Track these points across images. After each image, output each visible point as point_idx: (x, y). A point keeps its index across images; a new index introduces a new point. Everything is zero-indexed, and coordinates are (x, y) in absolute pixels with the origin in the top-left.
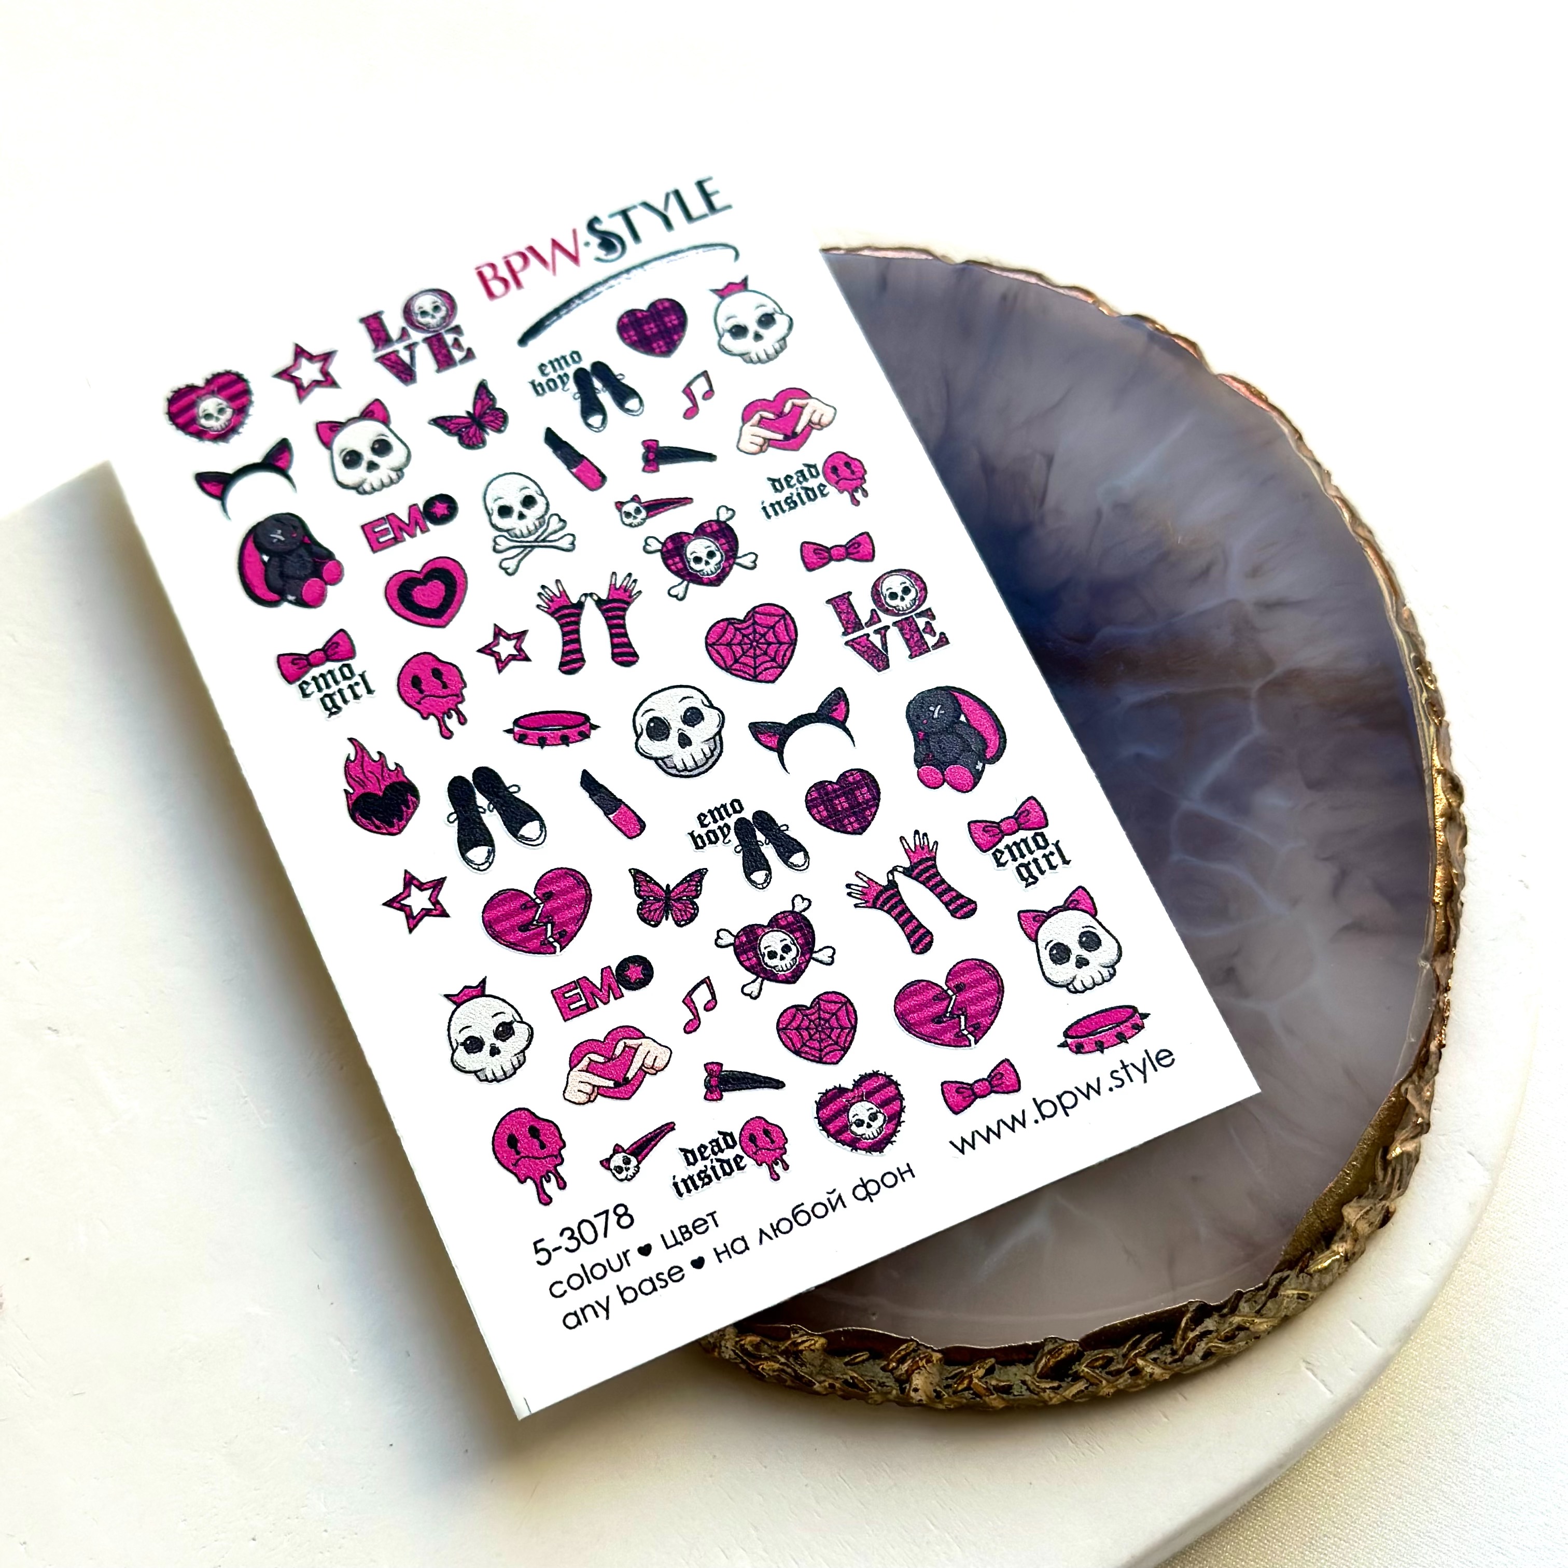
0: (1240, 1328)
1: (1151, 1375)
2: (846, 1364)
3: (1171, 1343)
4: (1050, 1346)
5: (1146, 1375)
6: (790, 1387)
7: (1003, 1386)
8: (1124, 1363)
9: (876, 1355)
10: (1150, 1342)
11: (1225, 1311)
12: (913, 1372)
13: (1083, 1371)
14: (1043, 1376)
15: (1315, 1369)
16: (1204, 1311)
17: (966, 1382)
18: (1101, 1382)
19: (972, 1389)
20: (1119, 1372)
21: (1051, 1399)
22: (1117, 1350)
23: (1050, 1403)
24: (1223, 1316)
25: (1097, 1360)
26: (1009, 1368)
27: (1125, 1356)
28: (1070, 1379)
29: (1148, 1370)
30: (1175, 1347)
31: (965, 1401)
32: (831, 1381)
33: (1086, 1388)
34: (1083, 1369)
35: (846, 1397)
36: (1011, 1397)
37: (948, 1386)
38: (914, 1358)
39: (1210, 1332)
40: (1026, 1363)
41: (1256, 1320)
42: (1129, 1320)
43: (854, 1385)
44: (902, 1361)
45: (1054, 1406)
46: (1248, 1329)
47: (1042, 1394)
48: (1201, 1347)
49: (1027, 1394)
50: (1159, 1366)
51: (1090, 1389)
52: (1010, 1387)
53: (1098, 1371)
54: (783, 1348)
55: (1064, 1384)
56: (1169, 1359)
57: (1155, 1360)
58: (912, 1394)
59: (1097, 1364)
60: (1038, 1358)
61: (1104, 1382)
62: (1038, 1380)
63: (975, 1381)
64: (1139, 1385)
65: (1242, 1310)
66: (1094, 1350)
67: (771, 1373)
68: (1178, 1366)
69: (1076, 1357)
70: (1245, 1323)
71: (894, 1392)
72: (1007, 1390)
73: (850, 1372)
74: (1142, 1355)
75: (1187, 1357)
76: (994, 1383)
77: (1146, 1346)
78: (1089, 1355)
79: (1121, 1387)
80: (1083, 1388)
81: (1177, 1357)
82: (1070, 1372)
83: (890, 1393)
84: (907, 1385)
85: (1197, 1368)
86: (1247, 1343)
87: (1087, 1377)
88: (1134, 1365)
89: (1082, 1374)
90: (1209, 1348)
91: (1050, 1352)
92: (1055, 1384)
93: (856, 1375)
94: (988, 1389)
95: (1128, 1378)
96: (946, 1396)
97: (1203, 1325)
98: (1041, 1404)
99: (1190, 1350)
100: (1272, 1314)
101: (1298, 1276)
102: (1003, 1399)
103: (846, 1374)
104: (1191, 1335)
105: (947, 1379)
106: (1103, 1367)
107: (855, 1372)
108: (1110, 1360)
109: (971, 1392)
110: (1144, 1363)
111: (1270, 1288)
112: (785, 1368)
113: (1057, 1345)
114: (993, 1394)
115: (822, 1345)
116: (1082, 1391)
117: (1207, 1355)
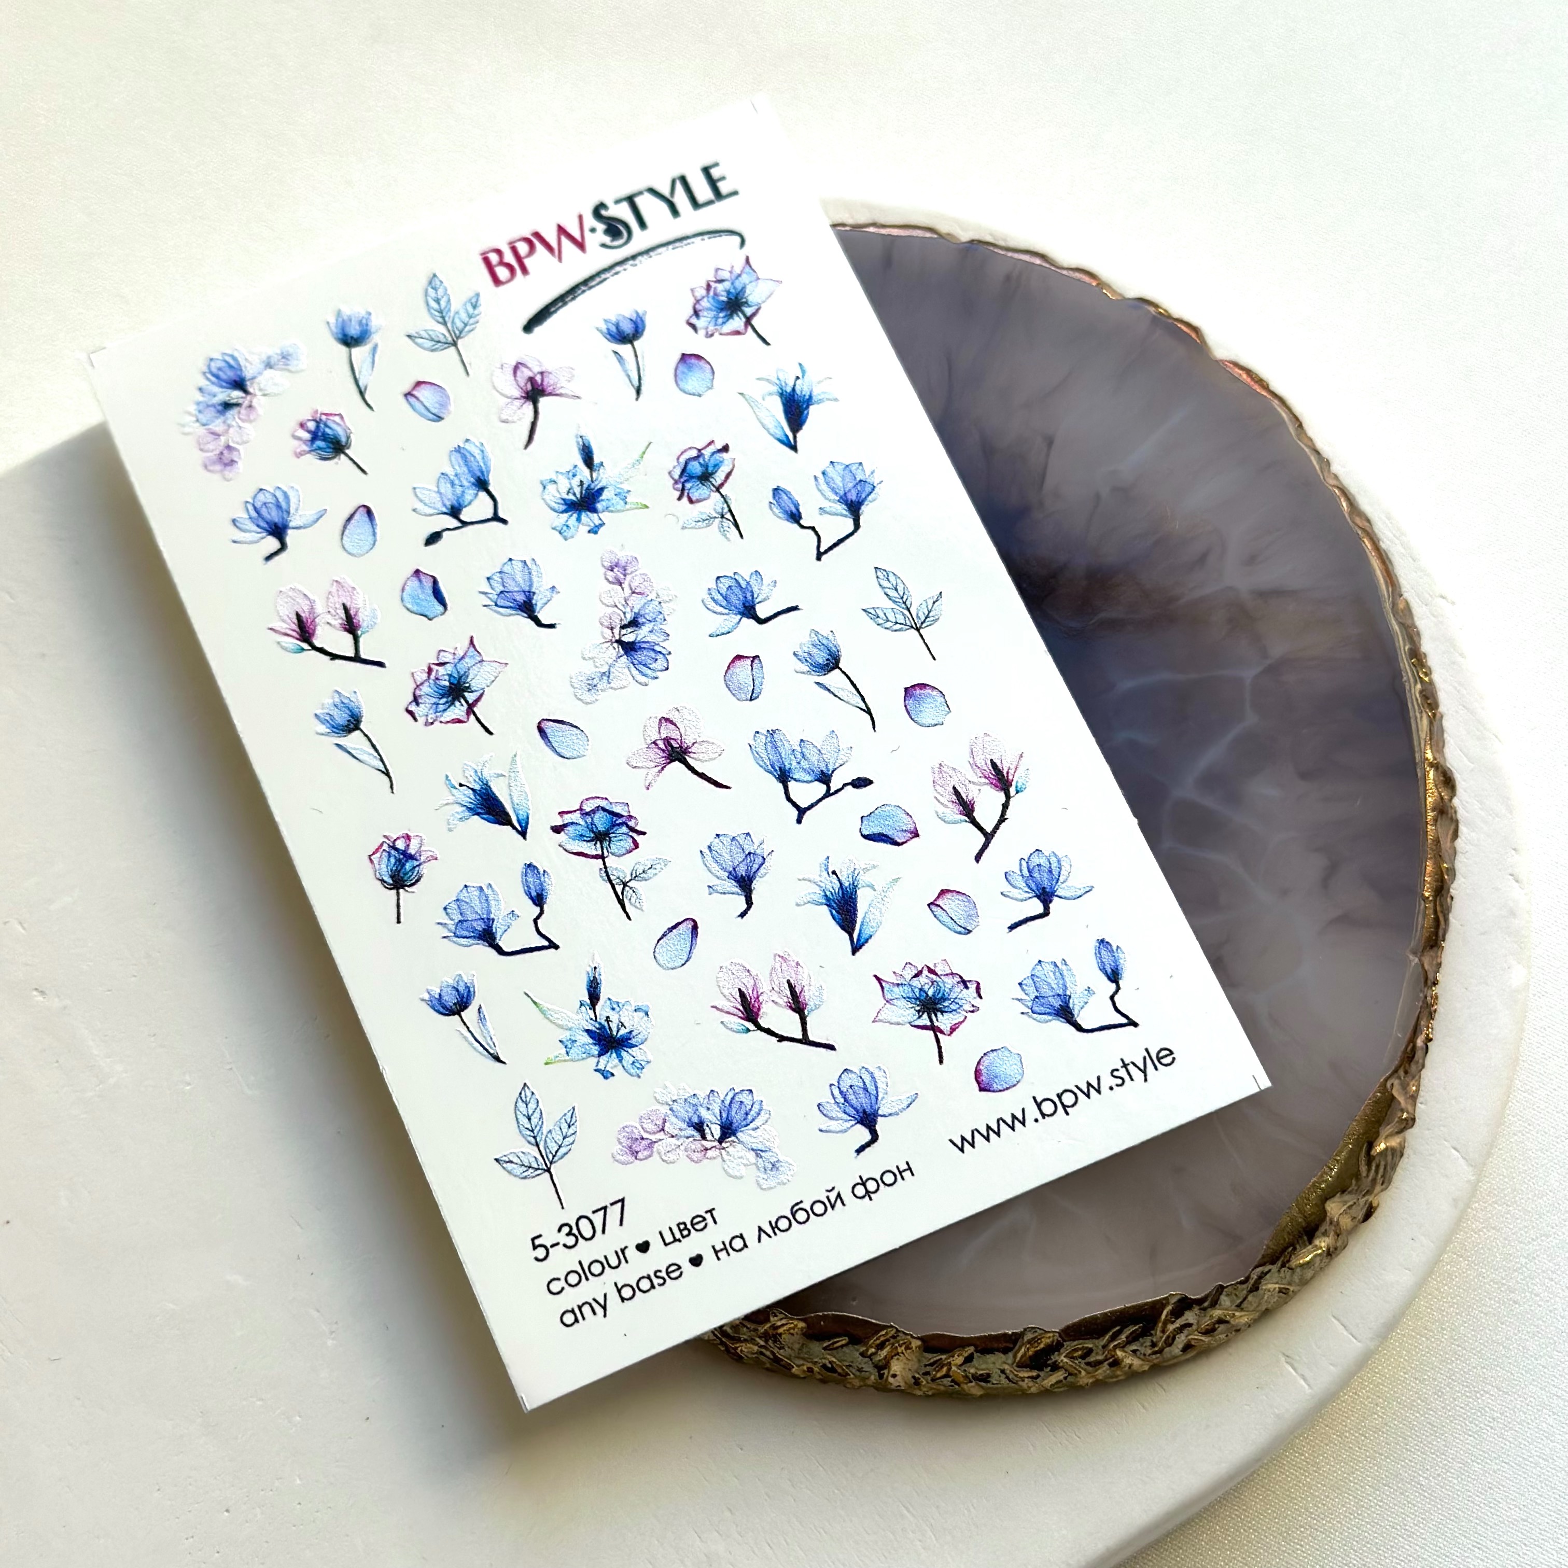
0: (1221, 1321)
1: (1130, 1366)
2: (825, 1349)
3: (1151, 1335)
4: (1029, 1336)
5: (1125, 1366)
6: (767, 1369)
7: (982, 1375)
8: (1104, 1353)
9: (855, 1340)
10: (1131, 1334)
11: (1206, 1304)
12: (892, 1358)
13: (1062, 1361)
14: (1021, 1365)
15: (1296, 1365)
16: (1184, 1304)
17: (945, 1369)
18: (1080, 1372)
19: (950, 1377)
20: (1099, 1363)
21: (1030, 1388)
22: (1096, 1341)
23: (1029, 1392)
24: (1205, 1309)
25: (1076, 1350)
26: (988, 1356)
27: (1104, 1347)
28: (1049, 1368)
29: (1128, 1361)
30: (1154, 1340)
31: (942, 1388)
32: (810, 1365)
33: (1065, 1378)
34: (1062, 1359)
35: (824, 1381)
36: (989, 1385)
37: (927, 1373)
38: (893, 1344)
39: (1190, 1325)
40: (1005, 1351)
41: (1237, 1314)
42: (1109, 1312)
43: (833, 1370)
44: (881, 1346)
45: (1033, 1395)
46: (1227, 1322)
47: (1021, 1383)
48: (1181, 1340)
49: (1004, 1381)
50: (1139, 1358)
51: (1070, 1379)
52: (989, 1375)
53: (1076, 1362)
54: (762, 1331)
55: (1042, 1374)
56: (1149, 1352)
57: (1134, 1352)
58: (891, 1380)
59: (1076, 1354)
60: (1017, 1347)
61: (1083, 1373)
62: (1016, 1368)
63: (954, 1368)
64: (1117, 1377)
65: (1223, 1303)
66: (1074, 1340)
67: (750, 1356)
68: (1157, 1358)
69: (1055, 1347)
70: (1225, 1316)
71: (873, 1377)
72: (985, 1378)
73: (829, 1357)
74: (1122, 1347)
75: (1167, 1349)
76: (972, 1371)
77: (1127, 1337)
78: (1069, 1345)
79: (1101, 1378)
80: (1062, 1378)
81: (1156, 1349)
82: (1049, 1362)
83: (868, 1378)
84: (886, 1371)
85: (1175, 1361)
86: (1227, 1336)
87: (1069, 1368)
88: (1113, 1356)
89: (1061, 1364)
90: (1189, 1341)
91: (1029, 1342)
92: (1034, 1373)
93: (834, 1360)
94: (966, 1377)
95: (1107, 1370)
96: (924, 1382)
97: (1183, 1318)
98: (1020, 1393)
99: (1170, 1342)
100: (1252, 1308)
101: (1279, 1271)
102: (982, 1387)
103: (825, 1358)
104: (1171, 1327)
105: (926, 1366)
106: (1083, 1357)
107: (834, 1357)
108: (1089, 1352)
109: (950, 1379)
110: (1124, 1354)
111: (1252, 1281)
112: (764, 1350)
113: (1037, 1334)
114: (971, 1382)
115: (802, 1329)
116: (1060, 1381)
117: (1188, 1347)
